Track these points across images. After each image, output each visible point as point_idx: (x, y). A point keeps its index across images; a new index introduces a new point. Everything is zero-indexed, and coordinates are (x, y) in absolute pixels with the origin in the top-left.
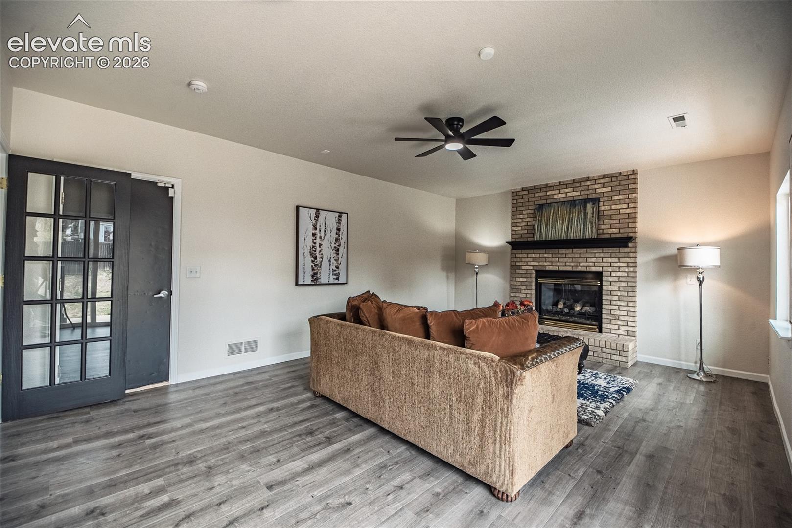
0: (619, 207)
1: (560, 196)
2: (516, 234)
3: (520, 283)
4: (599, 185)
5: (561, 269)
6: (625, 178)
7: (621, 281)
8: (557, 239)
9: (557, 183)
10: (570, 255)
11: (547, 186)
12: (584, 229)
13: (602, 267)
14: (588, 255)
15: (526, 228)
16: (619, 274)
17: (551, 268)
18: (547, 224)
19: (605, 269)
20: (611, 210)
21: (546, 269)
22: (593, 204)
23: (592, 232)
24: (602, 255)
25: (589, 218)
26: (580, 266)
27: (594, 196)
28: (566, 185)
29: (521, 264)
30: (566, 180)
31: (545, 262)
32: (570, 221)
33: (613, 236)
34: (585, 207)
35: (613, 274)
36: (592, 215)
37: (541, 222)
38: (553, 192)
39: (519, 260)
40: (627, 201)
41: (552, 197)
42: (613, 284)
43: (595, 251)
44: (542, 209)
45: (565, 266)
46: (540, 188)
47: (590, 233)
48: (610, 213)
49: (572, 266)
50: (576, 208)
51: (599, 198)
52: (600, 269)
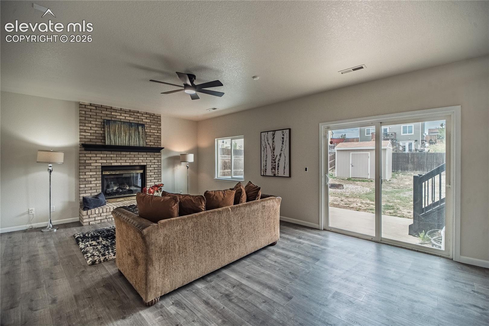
0: (154, 131)
1: (121, 117)
2: (85, 138)
3: (90, 176)
4: (144, 117)
5: (123, 164)
6: (156, 117)
7: (155, 170)
8: (123, 145)
9: (119, 108)
10: (128, 156)
11: (111, 108)
12: (139, 141)
13: (147, 163)
14: (139, 156)
15: (95, 135)
16: (154, 166)
17: (116, 164)
18: (115, 135)
19: (148, 163)
20: (150, 132)
21: (112, 165)
22: (142, 127)
23: (143, 143)
24: (146, 156)
25: (141, 134)
26: (135, 162)
27: (142, 123)
28: (125, 112)
29: (90, 161)
30: (125, 108)
31: (111, 160)
32: (130, 135)
33: (152, 146)
34: (138, 128)
35: (152, 166)
36: (142, 133)
37: (110, 132)
38: (116, 114)
39: (88, 158)
40: (157, 129)
41: (115, 117)
42: (152, 171)
43: (143, 153)
44: (109, 123)
45: (126, 162)
46: (107, 109)
47: (142, 144)
48: (150, 134)
49: (130, 163)
50: (133, 127)
51: (144, 125)
52: (145, 164)
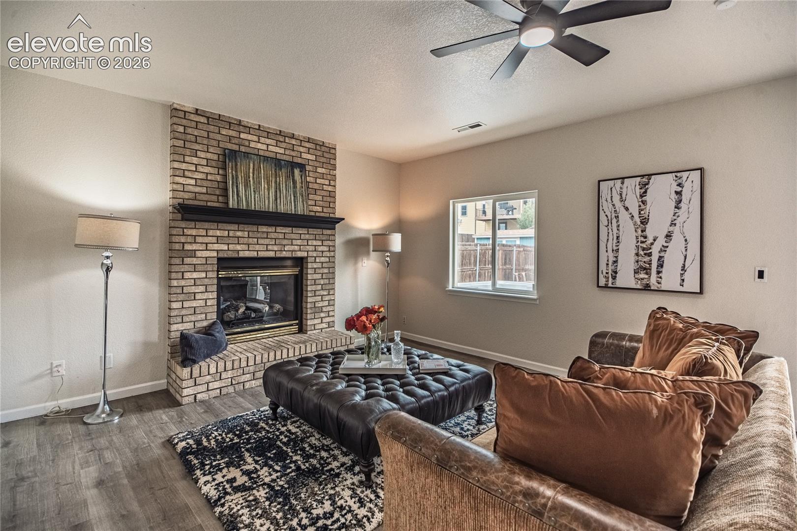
0: (322, 182)
1: (259, 146)
2: (184, 191)
3: (193, 281)
4: (304, 149)
5: (262, 254)
6: (327, 150)
7: (324, 268)
8: (264, 210)
9: (255, 125)
10: (273, 235)
11: (239, 123)
12: (295, 202)
13: (308, 252)
14: (293, 236)
15: (205, 183)
16: (323, 259)
17: (247, 254)
18: (247, 185)
19: (310, 254)
20: (316, 183)
21: (240, 256)
22: (301, 171)
23: (304, 207)
24: (307, 236)
25: (298, 187)
26: (284, 250)
27: (299, 161)
28: (268, 134)
29: (194, 247)
30: (267, 126)
31: (238, 244)
32: (278, 188)
33: (318, 214)
34: (293, 173)
35: (318, 260)
36: (300, 184)
37: (237, 179)
38: (250, 137)
39: (190, 239)
40: (329, 177)
41: (247, 144)
42: (317, 271)
43: (301, 231)
44: (236, 158)
45: (267, 250)
46: (230, 123)
47: (300, 209)
48: (316, 186)
49: (276, 251)
50: (283, 170)
51: (305, 165)
52: (305, 254)
